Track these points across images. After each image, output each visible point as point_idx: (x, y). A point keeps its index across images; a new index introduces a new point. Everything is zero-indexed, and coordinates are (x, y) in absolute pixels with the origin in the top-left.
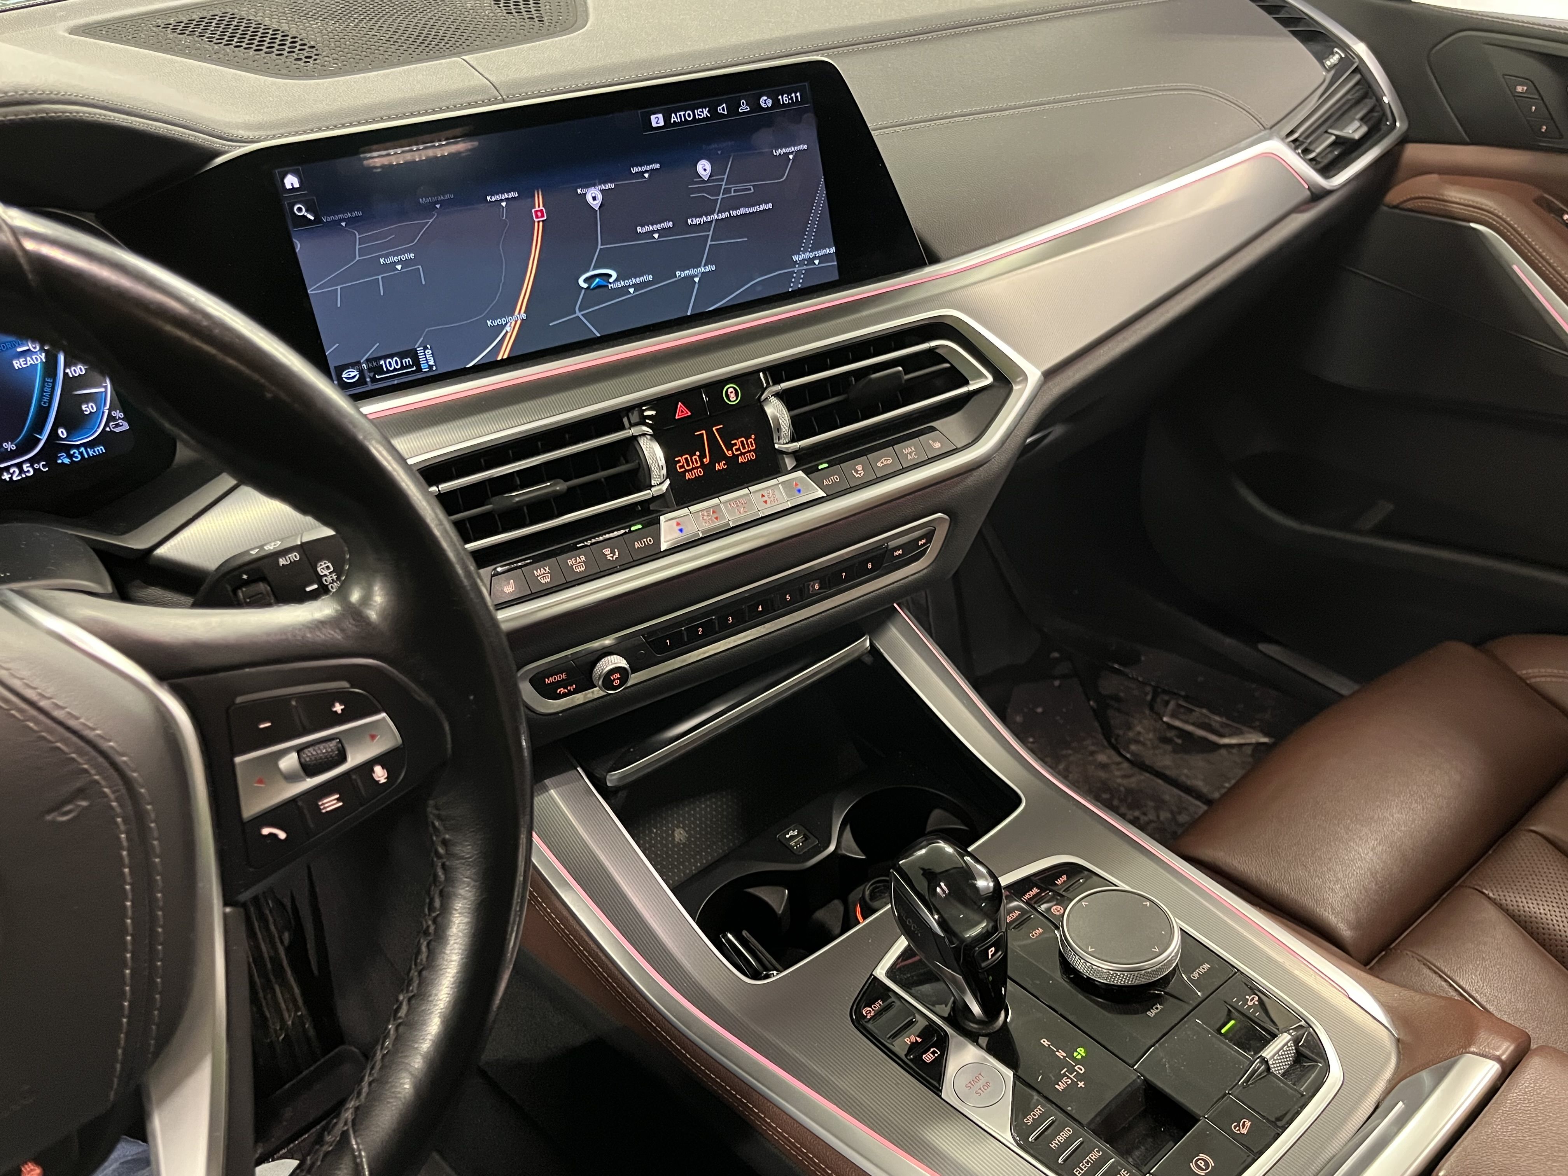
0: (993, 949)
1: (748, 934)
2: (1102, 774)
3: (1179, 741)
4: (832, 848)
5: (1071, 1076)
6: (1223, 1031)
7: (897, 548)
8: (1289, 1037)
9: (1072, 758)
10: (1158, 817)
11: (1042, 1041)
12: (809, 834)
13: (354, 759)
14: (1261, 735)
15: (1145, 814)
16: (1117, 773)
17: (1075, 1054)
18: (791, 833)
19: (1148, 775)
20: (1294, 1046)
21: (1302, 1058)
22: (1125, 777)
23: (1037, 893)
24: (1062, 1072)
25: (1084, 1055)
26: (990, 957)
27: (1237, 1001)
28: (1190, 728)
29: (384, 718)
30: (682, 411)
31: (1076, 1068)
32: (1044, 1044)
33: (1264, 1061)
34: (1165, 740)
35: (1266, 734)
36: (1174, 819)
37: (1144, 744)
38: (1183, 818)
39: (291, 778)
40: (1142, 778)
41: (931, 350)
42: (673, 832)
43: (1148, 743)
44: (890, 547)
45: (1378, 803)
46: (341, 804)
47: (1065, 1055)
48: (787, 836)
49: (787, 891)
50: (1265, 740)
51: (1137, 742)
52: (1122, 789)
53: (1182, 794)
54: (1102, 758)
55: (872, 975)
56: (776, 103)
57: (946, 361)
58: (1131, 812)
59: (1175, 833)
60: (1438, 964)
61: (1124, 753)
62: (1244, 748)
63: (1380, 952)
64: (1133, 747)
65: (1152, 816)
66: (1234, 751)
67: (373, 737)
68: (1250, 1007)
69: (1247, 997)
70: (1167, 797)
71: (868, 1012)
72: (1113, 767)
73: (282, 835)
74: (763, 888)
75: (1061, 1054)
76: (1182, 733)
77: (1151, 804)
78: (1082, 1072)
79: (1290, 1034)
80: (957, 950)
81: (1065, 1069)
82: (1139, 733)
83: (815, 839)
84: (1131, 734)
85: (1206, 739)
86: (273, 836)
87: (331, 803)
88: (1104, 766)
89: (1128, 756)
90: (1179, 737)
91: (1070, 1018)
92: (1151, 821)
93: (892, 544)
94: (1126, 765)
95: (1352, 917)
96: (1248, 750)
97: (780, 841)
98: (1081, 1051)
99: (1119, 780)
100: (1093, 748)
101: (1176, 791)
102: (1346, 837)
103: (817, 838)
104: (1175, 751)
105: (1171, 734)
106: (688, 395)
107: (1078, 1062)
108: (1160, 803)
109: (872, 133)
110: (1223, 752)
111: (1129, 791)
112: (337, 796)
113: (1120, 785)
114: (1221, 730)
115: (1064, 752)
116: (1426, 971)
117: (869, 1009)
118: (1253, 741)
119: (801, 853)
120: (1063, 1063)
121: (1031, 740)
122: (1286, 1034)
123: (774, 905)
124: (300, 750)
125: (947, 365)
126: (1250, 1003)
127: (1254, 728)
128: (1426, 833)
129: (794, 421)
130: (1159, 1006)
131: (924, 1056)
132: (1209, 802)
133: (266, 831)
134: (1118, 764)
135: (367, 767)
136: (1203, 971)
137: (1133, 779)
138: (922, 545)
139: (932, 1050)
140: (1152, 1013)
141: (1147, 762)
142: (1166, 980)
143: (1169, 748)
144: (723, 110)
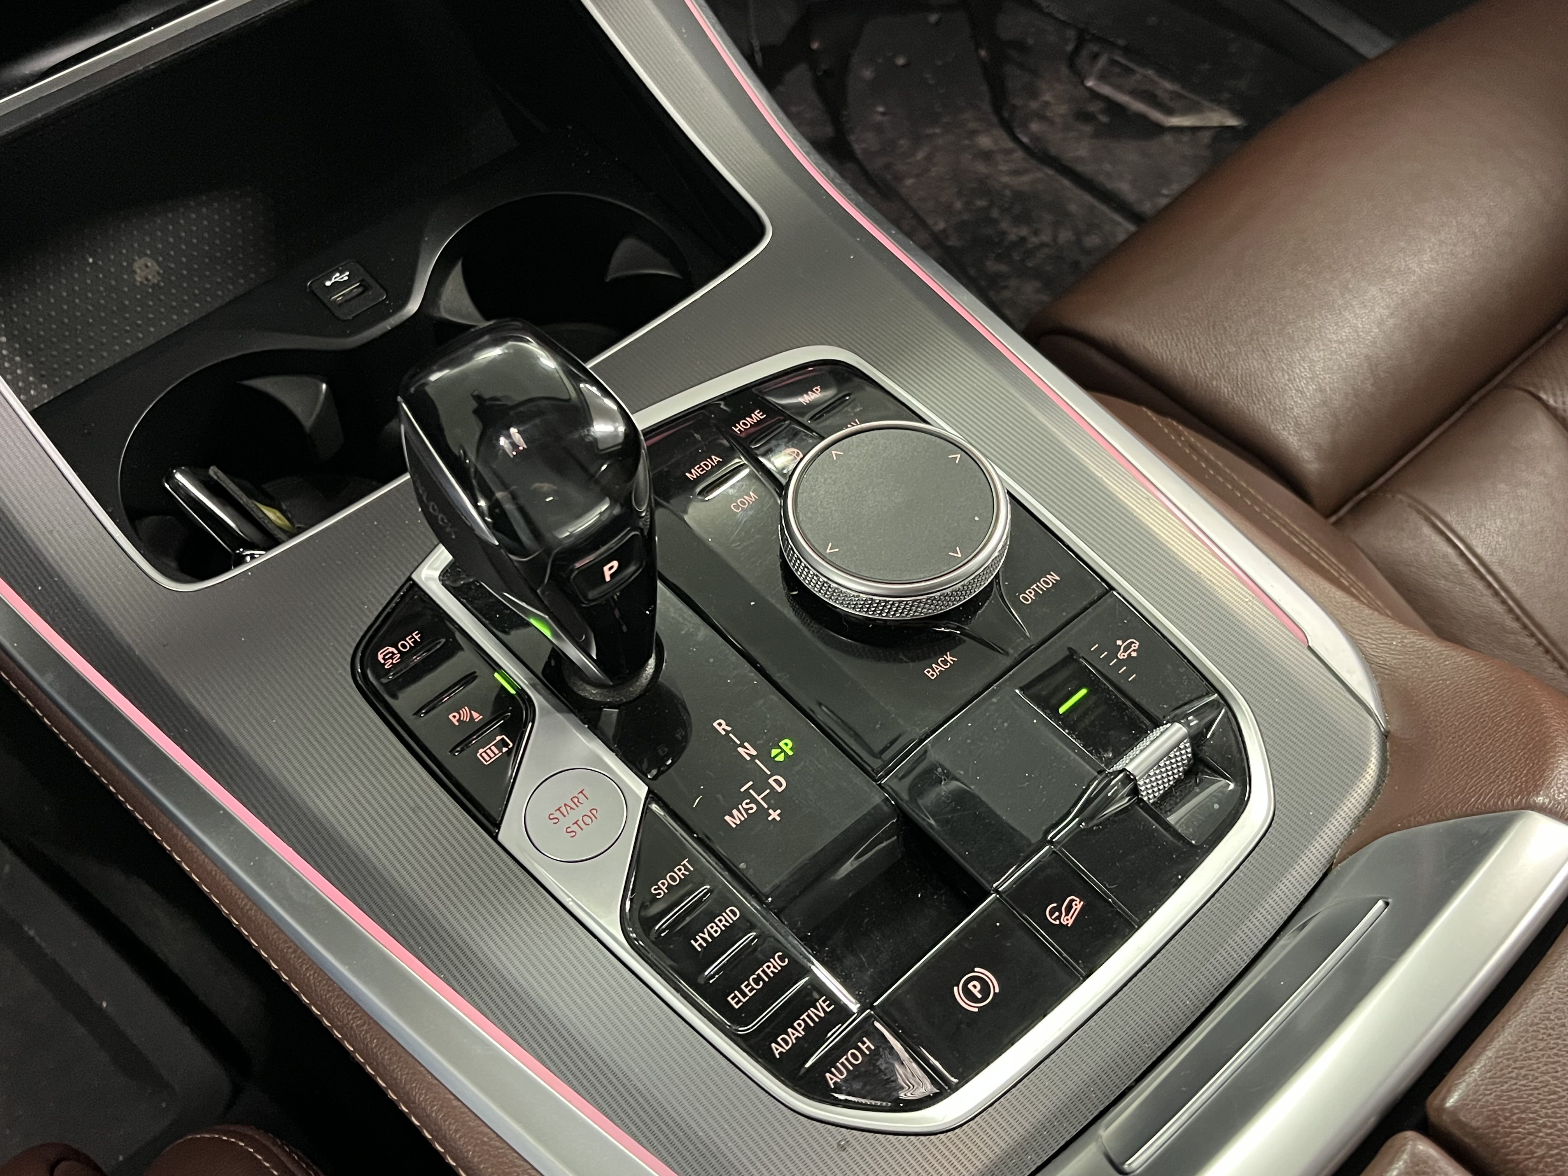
0: (615, 564)
1: (220, 474)
2: (982, 168)
3: (1104, 119)
4: (413, 306)
5: (759, 798)
6: (1062, 710)
8: (1184, 730)
9: (940, 142)
10: (1055, 238)
11: (715, 724)
12: (370, 280)
14: (1226, 113)
15: (1036, 233)
16: (1003, 168)
17: (774, 752)
18: (337, 277)
19: (1050, 172)
20: (1192, 745)
21: (1201, 767)
22: (1016, 173)
23: (760, 422)
24: (742, 790)
25: (790, 753)
26: (608, 579)
27: (1099, 651)
28: (1123, 98)
31: (771, 781)
32: (720, 729)
33: (1129, 778)
34: (1084, 117)
35: (1236, 113)
36: (1079, 242)
37: (1051, 122)
38: (1092, 241)
40: (1040, 175)
42: (130, 265)
43: (1057, 120)
45: (1402, 244)
47: (754, 753)
48: (328, 283)
49: (324, 386)
50: (1232, 122)
51: (1042, 118)
52: (1008, 192)
53: (1096, 203)
54: (985, 141)
55: (410, 579)
58: (1015, 230)
59: (1076, 264)
60: (1448, 518)
61: (1020, 136)
62: (1200, 134)
63: (1358, 492)
64: (1035, 127)
65: (1045, 238)
66: (1185, 138)
68: (1121, 663)
69: (1119, 642)
70: (1073, 208)
71: (389, 656)
72: (999, 157)
74: (279, 379)
75: (747, 751)
76: (1114, 108)
77: (1048, 217)
78: (780, 790)
79: (1187, 724)
80: (535, 568)
81: (751, 783)
82: (1047, 103)
83: (382, 291)
84: (1034, 105)
85: (1144, 118)
88: (987, 156)
89: (1025, 140)
90: (1103, 112)
91: (777, 677)
92: (1043, 245)
94: (1019, 154)
95: (1323, 438)
96: (1206, 138)
97: (312, 292)
98: (787, 745)
99: (1005, 179)
100: (972, 125)
101: (1088, 198)
102: (1340, 302)
103: (385, 289)
104: (1096, 135)
105: (1094, 107)
107: (776, 768)
108: (1062, 216)
110: (1168, 138)
111: (1019, 196)
113: (1006, 186)
114: (1171, 104)
115: (929, 131)
116: (1427, 530)
117: (391, 649)
118: (1215, 123)
119: (350, 318)
120: (746, 770)
121: (881, 109)
122: (1177, 725)
123: (298, 410)
126: (1122, 656)
127: (1219, 102)
128: (1469, 296)
130: (949, 658)
131: (481, 751)
132: (1137, 218)
134: (1008, 152)
136: (1045, 587)
137: (1026, 178)
139: (499, 738)
140: (933, 672)
141: (1053, 151)
142: (972, 606)
143: (1088, 129)
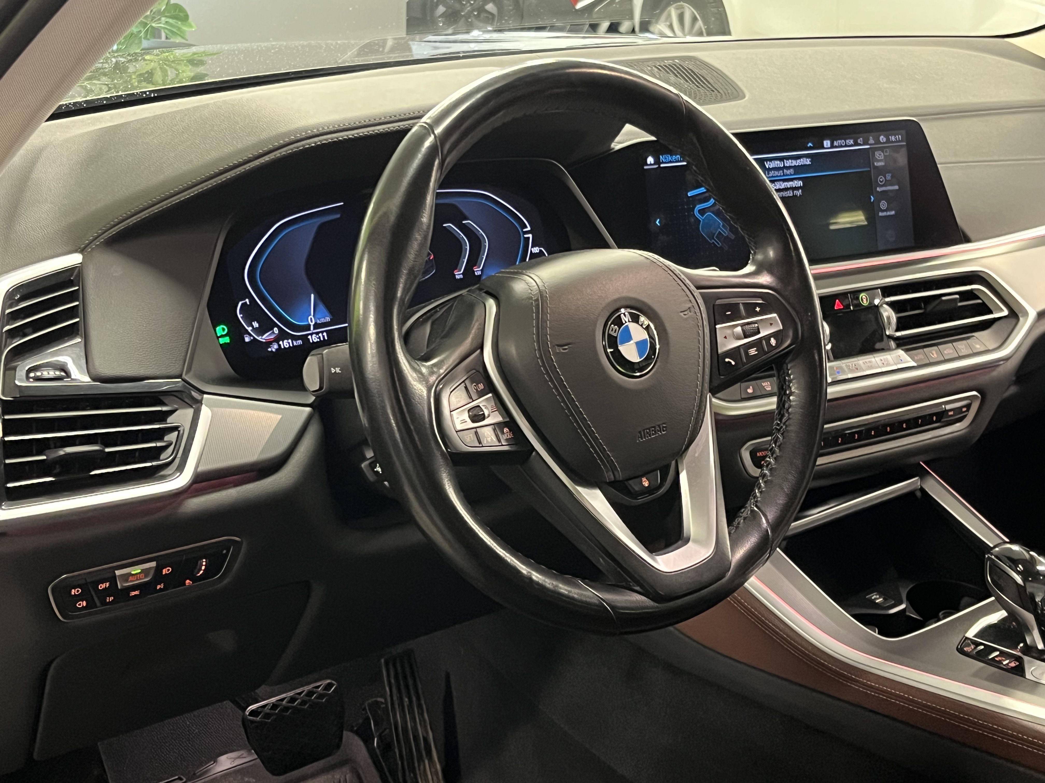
4: (902, 606)
7: (950, 410)
13: (763, 333)
29: (775, 317)
30: (838, 305)
39: (739, 338)
41: (971, 291)
44: (947, 408)
46: (757, 352)
56: (888, 140)
57: (979, 298)
67: (771, 324)
73: (733, 363)
86: (729, 363)
87: (753, 352)
93: (948, 407)
106: (842, 295)
109: (939, 166)
112: (755, 349)
124: (742, 325)
125: (979, 301)
129: (899, 319)
133: (727, 360)
135: (767, 338)
138: (965, 412)
144: (861, 141)
